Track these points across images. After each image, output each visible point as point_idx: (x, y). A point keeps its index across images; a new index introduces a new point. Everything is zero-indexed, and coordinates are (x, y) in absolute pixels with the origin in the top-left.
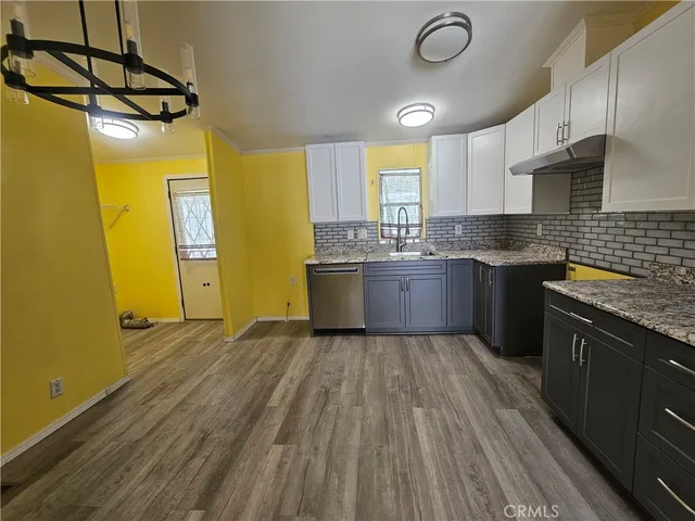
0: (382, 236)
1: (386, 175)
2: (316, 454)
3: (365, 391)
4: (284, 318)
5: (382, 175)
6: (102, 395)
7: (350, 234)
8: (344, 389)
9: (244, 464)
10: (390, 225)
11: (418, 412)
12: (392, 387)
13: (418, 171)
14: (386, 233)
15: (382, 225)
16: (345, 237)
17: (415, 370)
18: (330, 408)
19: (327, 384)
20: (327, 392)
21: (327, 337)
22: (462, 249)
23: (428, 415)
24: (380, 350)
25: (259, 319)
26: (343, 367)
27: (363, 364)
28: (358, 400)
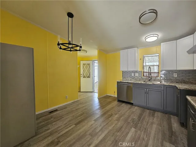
0: (143, 76)
1: (146, 57)
2: (100, 126)
3: (122, 118)
4: (113, 96)
5: (145, 57)
6: (73, 101)
7: (133, 75)
8: (116, 116)
9: (86, 122)
10: (146, 72)
11: (133, 129)
12: (130, 120)
13: (158, 55)
14: (145, 75)
15: (144, 72)
16: (131, 75)
17: (142, 119)
18: (110, 119)
19: (113, 113)
20: (112, 115)
21: (121, 103)
22: (177, 83)
23: (136, 132)
24: (134, 110)
25: (107, 95)
26: (120, 111)
27: (126, 112)
28: (118, 120)
